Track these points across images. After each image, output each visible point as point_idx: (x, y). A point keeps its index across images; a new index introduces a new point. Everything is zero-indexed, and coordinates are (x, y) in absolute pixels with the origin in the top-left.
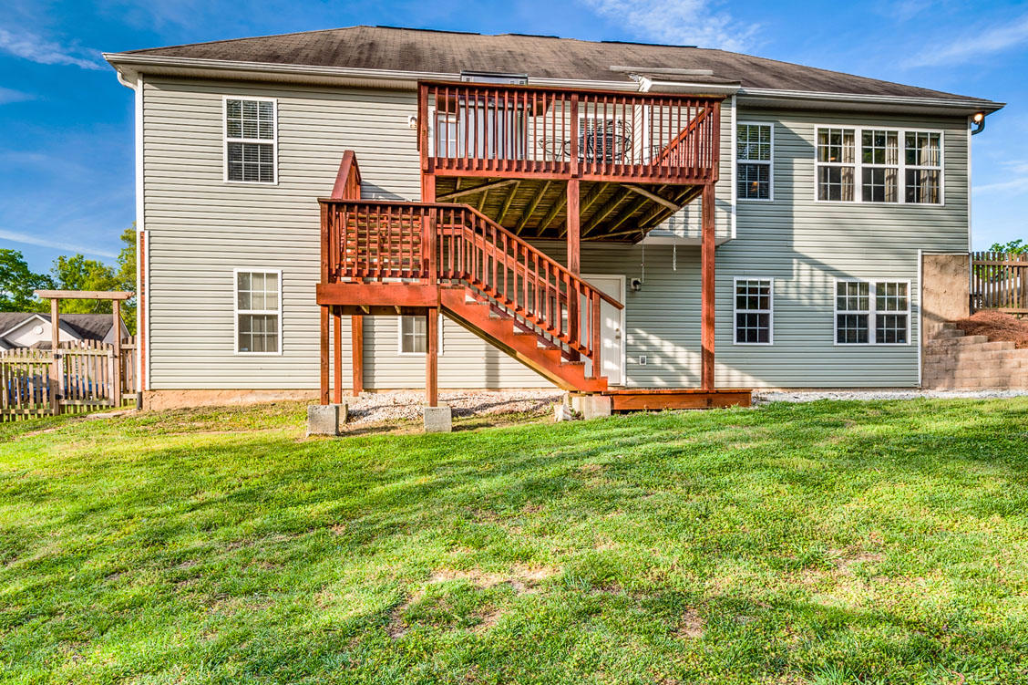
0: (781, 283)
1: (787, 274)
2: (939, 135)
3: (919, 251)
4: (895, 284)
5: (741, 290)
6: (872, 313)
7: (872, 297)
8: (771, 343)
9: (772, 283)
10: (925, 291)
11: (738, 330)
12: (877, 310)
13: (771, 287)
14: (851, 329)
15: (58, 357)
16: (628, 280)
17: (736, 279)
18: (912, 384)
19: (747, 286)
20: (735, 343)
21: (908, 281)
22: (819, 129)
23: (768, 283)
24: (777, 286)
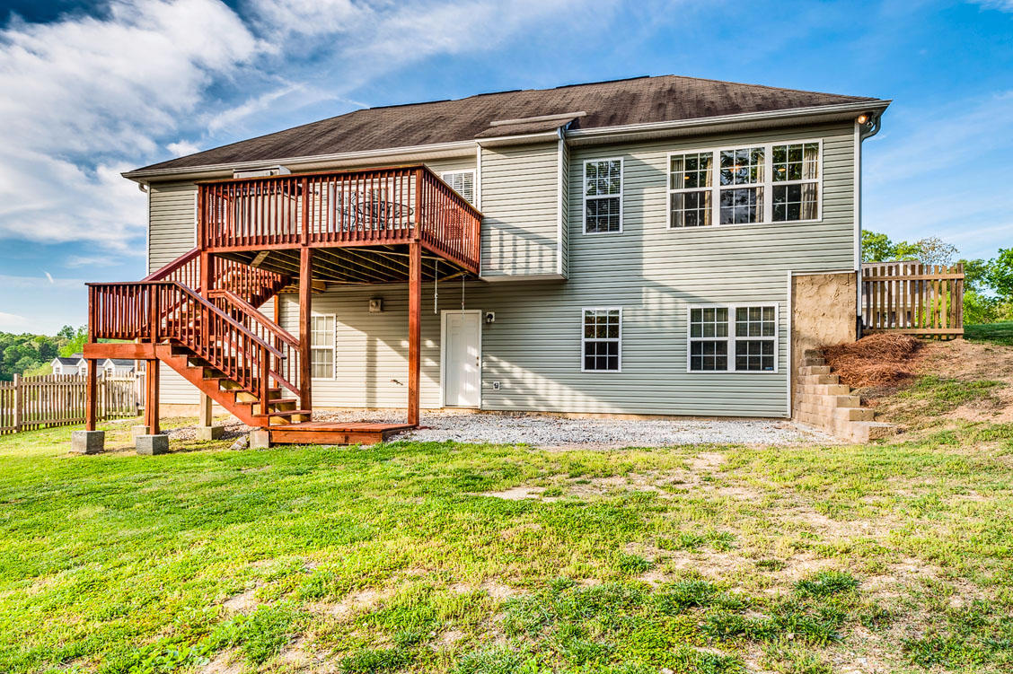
0: (629, 310)
1: (637, 301)
2: (817, 144)
3: (789, 273)
4: (760, 308)
5: (588, 320)
6: (731, 339)
7: (732, 322)
8: (620, 370)
9: (621, 312)
10: (797, 315)
11: (586, 358)
12: (737, 335)
13: (620, 315)
14: (706, 356)
15: (137, 376)
16: (484, 314)
17: (584, 309)
18: (779, 414)
19: (596, 315)
20: (583, 370)
21: (775, 304)
22: (672, 157)
23: (617, 312)
24: (626, 315)
